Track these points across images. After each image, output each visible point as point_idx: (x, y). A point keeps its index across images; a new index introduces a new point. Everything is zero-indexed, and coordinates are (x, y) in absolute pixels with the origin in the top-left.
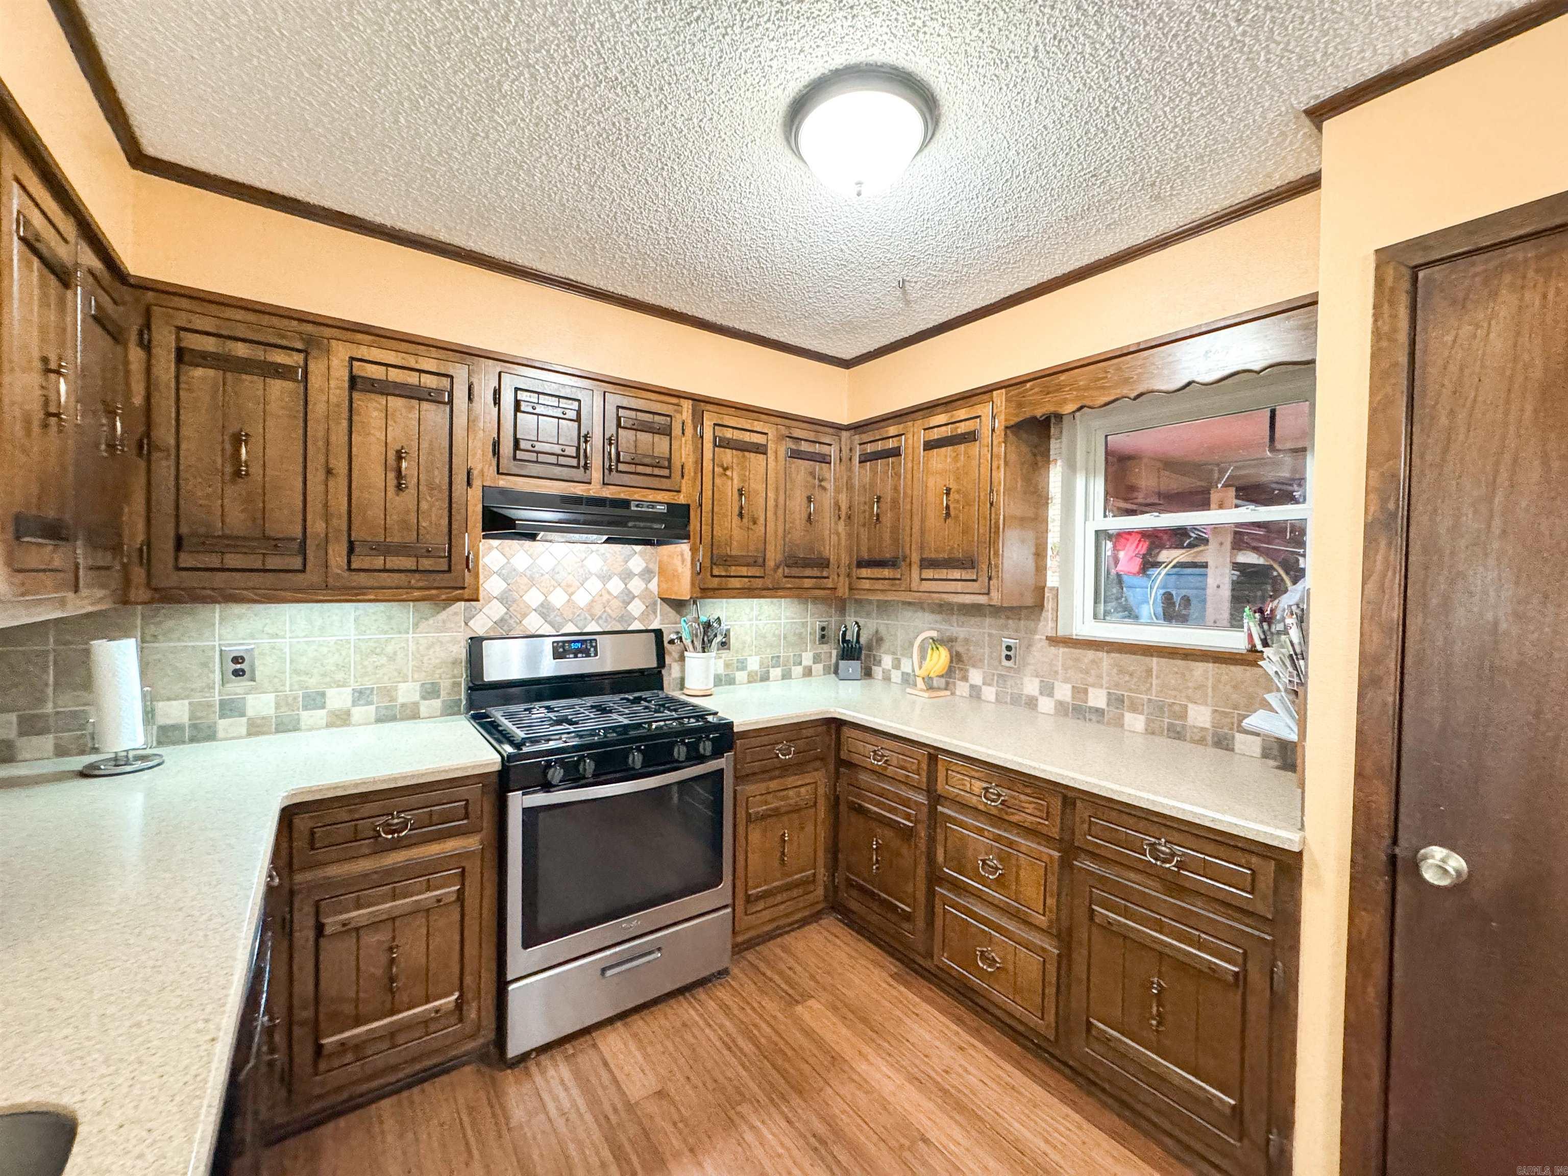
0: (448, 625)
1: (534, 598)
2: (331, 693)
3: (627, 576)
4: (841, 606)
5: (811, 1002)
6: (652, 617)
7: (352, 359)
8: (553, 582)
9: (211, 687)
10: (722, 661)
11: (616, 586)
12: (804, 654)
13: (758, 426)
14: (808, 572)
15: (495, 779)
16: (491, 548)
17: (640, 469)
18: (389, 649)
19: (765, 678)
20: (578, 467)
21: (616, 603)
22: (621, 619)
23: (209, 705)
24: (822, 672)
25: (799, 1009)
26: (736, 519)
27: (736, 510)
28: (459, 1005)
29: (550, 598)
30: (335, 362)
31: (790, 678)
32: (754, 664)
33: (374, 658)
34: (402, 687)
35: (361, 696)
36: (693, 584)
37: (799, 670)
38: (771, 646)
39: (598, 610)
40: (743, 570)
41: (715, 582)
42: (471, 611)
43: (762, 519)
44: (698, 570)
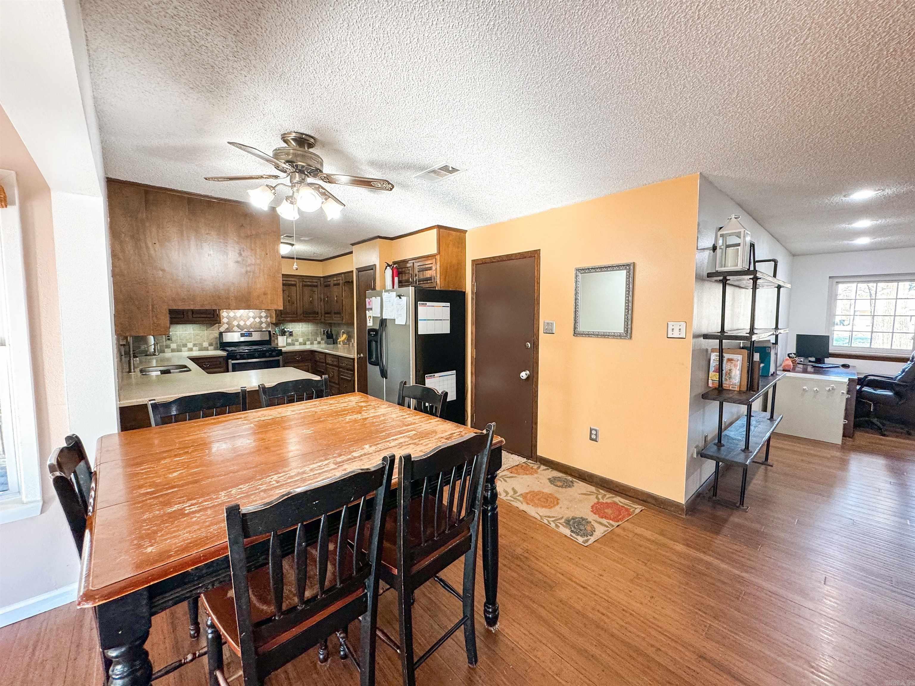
0: (214, 329)
2: (188, 344)
3: (261, 317)
4: (330, 325)
6: (269, 328)
8: (240, 319)
9: (163, 342)
11: (258, 320)
12: (318, 337)
14: (310, 316)
15: (225, 357)
18: (201, 335)
21: (258, 324)
22: (259, 328)
23: (163, 346)
26: (287, 303)
27: (287, 301)
29: (240, 323)
32: (301, 340)
33: (197, 337)
34: (204, 344)
35: (195, 345)
36: (276, 319)
37: (316, 342)
38: (306, 335)
39: (253, 326)
40: (291, 316)
41: (282, 319)
42: (220, 326)
43: (296, 302)
44: (277, 315)
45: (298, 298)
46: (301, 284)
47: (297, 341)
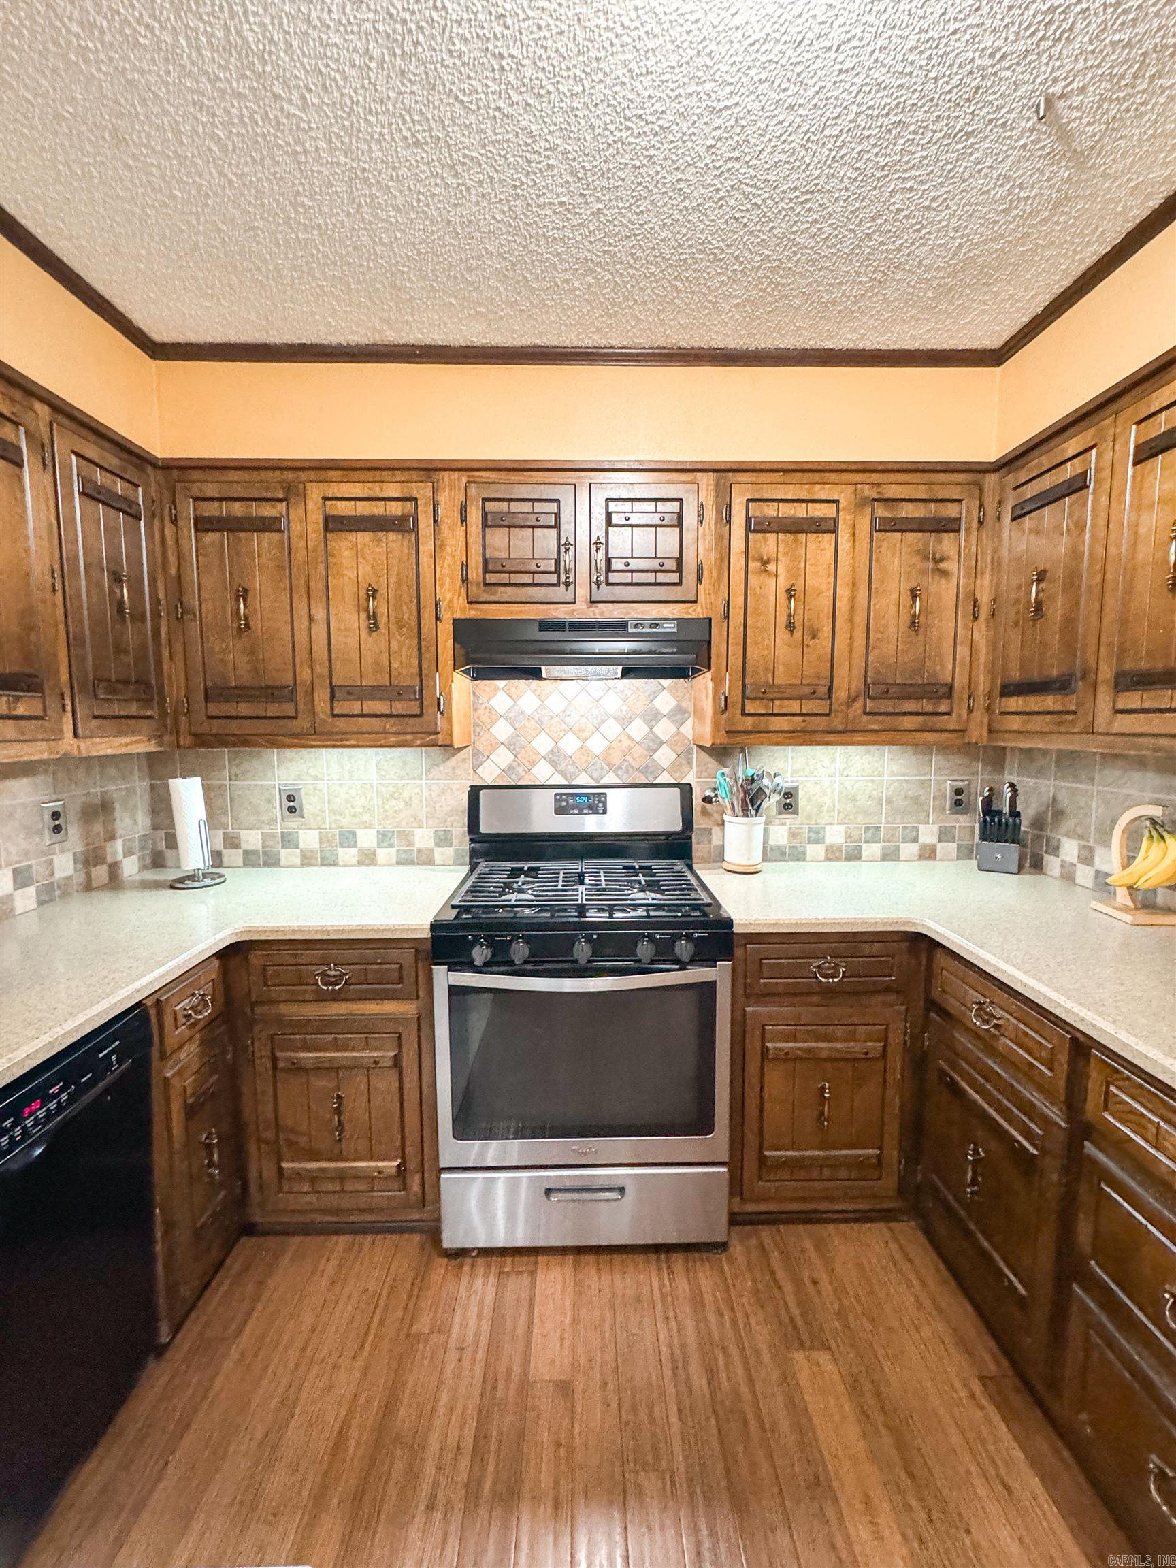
0: (458, 772)
1: (543, 744)
2: (360, 833)
3: (653, 717)
4: (997, 758)
5: (823, 1357)
6: (685, 769)
7: (326, 499)
8: (564, 726)
9: (274, 821)
10: (786, 828)
11: (638, 730)
12: (922, 827)
13: (822, 492)
14: (910, 706)
15: (428, 946)
16: (497, 689)
17: (638, 577)
18: (406, 794)
19: (854, 855)
20: (557, 585)
21: (638, 751)
22: (645, 770)
23: (274, 836)
24: (955, 854)
25: (799, 1357)
26: (782, 634)
27: (782, 620)
28: (401, 1171)
29: (561, 744)
30: (311, 505)
31: (897, 859)
32: (835, 835)
33: (394, 802)
34: (418, 833)
35: (384, 838)
36: (716, 725)
37: (914, 849)
38: (865, 813)
39: (616, 759)
40: (795, 706)
41: (749, 723)
42: (479, 758)
43: (827, 630)
44: (723, 707)
45: (842, 605)
46: (864, 521)
47: (817, 837)
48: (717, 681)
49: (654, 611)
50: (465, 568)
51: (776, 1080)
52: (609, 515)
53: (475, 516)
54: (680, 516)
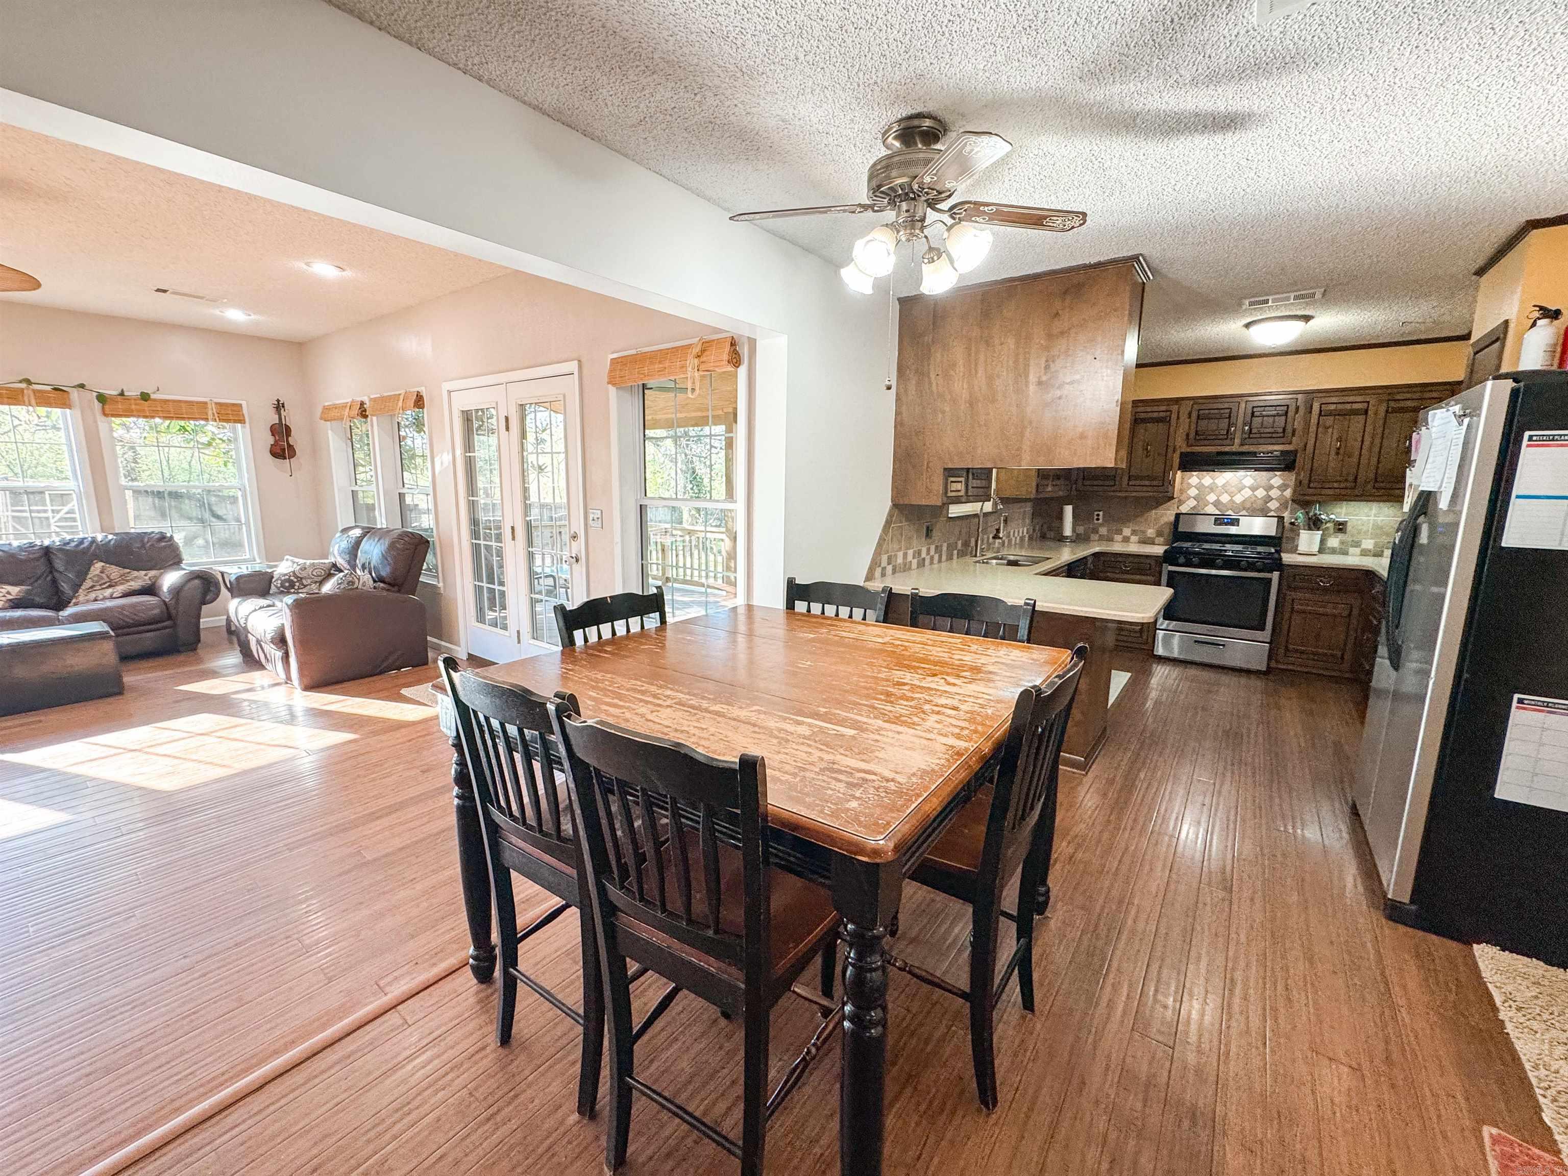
0: (1171, 508)
2: (1124, 530)
3: (1269, 487)
6: (1282, 510)
7: (1136, 413)
8: (1223, 491)
9: (1090, 523)
10: (1336, 538)
13: (1360, 398)
15: (1162, 558)
16: (1192, 476)
17: (1264, 435)
20: (1227, 439)
21: (1260, 502)
23: (1089, 529)
26: (1333, 456)
27: (1334, 450)
29: (1221, 498)
32: (1366, 544)
33: (1139, 519)
34: (1149, 531)
35: (1134, 532)
36: (1295, 491)
39: (1248, 505)
40: (1336, 485)
41: (1311, 491)
42: (1181, 503)
43: (1357, 453)
44: (1299, 483)
45: (1367, 443)
46: (1382, 409)
47: (1357, 544)
48: (1298, 474)
49: (1271, 448)
50: (1188, 435)
51: (1297, 619)
52: (1253, 413)
53: (1194, 415)
54: (1287, 412)
